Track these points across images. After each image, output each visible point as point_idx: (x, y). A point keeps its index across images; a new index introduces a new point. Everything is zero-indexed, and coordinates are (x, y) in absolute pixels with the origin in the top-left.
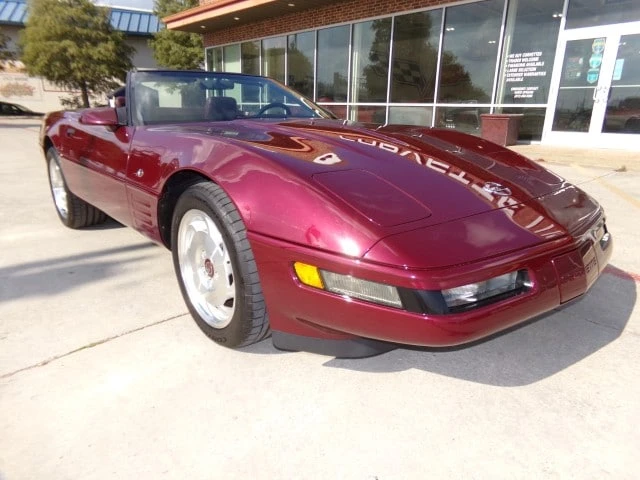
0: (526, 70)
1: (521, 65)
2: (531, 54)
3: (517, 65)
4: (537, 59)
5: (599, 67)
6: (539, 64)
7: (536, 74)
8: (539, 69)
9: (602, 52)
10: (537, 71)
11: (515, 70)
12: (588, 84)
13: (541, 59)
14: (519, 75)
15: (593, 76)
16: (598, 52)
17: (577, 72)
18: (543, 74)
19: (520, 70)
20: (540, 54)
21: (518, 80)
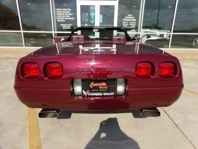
0: (65, 16)
1: (63, 14)
2: (66, 10)
3: (61, 14)
4: (69, 12)
5: (94, 17)
6: (70, 14)
7: (70, 19)
8: (71, 16)
9: (94, 12)
10: (70, 17)
11: (61, 16)
12: (91, 24)
13: (71, 12)
14: (62, 18)
15: (92, 21)
16: (93, 11)
17: (86, 19)
18: (73, 19)
19: (63, 16)
20: (70, 10)
21: (63, 21)
